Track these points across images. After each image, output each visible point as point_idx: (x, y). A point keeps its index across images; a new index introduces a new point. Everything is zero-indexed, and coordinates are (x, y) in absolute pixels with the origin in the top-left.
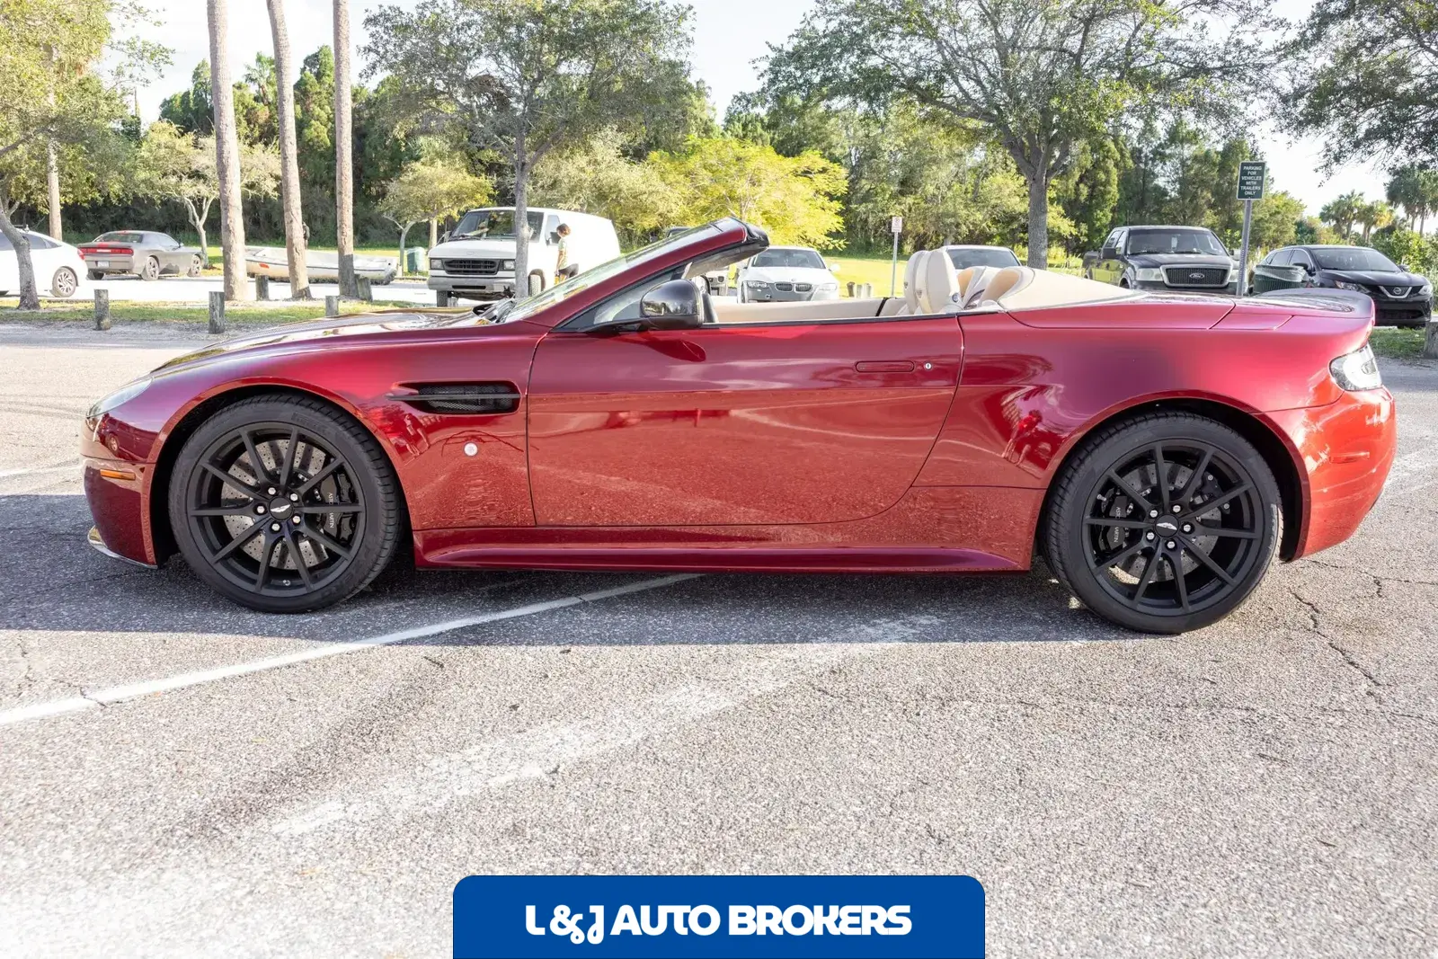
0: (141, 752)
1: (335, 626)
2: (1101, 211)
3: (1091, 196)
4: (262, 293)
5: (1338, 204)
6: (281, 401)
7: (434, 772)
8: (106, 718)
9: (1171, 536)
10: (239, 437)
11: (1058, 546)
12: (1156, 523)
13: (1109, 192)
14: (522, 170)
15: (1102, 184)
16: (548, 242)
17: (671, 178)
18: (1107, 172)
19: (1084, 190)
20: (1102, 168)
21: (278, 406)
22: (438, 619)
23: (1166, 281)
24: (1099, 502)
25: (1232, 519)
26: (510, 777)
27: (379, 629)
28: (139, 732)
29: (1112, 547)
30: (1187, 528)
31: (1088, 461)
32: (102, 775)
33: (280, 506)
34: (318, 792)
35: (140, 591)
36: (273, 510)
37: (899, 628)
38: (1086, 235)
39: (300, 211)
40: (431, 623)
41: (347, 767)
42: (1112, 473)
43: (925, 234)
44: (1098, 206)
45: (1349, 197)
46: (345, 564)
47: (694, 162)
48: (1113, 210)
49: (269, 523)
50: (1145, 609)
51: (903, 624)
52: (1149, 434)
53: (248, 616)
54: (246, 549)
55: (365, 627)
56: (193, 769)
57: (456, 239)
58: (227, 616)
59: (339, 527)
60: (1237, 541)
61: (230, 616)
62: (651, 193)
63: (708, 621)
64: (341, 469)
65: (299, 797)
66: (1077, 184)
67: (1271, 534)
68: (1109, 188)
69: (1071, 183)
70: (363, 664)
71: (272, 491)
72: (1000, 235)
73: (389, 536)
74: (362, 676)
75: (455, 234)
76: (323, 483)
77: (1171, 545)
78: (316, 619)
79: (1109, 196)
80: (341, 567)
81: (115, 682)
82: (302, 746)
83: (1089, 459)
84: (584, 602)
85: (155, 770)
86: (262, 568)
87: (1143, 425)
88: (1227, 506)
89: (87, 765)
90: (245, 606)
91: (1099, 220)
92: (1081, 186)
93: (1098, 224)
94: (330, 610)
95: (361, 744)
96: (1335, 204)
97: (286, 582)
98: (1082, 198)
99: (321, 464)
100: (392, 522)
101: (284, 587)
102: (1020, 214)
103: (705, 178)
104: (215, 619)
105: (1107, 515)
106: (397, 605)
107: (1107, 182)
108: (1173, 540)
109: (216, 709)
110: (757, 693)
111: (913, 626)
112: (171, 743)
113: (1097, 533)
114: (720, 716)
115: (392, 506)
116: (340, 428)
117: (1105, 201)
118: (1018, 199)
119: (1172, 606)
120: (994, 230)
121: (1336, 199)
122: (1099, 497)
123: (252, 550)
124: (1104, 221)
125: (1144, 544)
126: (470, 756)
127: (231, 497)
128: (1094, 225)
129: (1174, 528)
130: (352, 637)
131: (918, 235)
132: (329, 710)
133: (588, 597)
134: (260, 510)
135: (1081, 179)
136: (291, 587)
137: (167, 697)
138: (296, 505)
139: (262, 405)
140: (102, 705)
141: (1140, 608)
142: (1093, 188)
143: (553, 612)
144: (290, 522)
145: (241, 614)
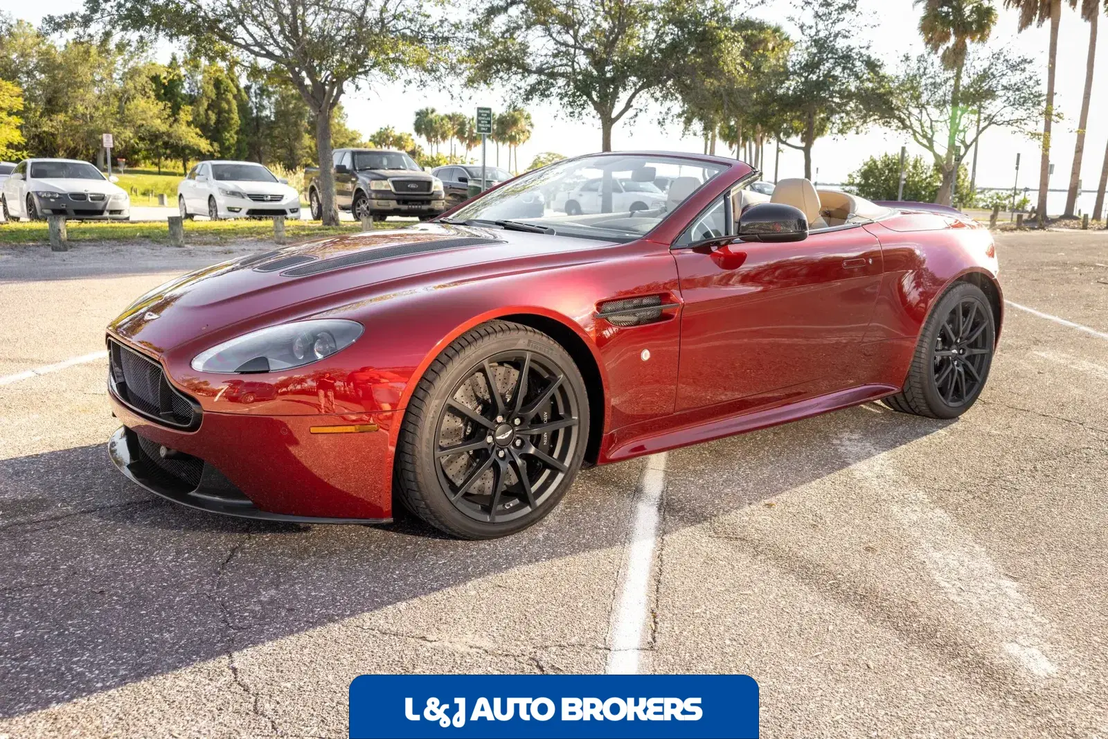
2: (228, 133)
3: (218, 122)
5: (380, 134)
13: (233, 119)
15: (225, 112)
18: (228, 102)
19: (213, 117)
20: (223, 99)
23: (393, 190)
30: (961, 352)
38: (218, 151)
43: (75, 148)
44: (225, 129)
45: (386, 129)
48: (237, 133)
66: (206, 111)
68: (232, 115)
69: (202, 110)
72: (147, 150)
79: (233, 122)
91: (228, 140)
92: (210, 112)
93: (227, 143)
96: (378, 134)
98: (212, 123)
102: (164, 133)
107: (230, 111)
117: (230, 125)
118: (159, 120)
120: (141, 145)
121: (378, 130)
124: (232, 141)
128: (224, 144)
131: (68, 148)
135: (210, 107)
142: (219, 114)
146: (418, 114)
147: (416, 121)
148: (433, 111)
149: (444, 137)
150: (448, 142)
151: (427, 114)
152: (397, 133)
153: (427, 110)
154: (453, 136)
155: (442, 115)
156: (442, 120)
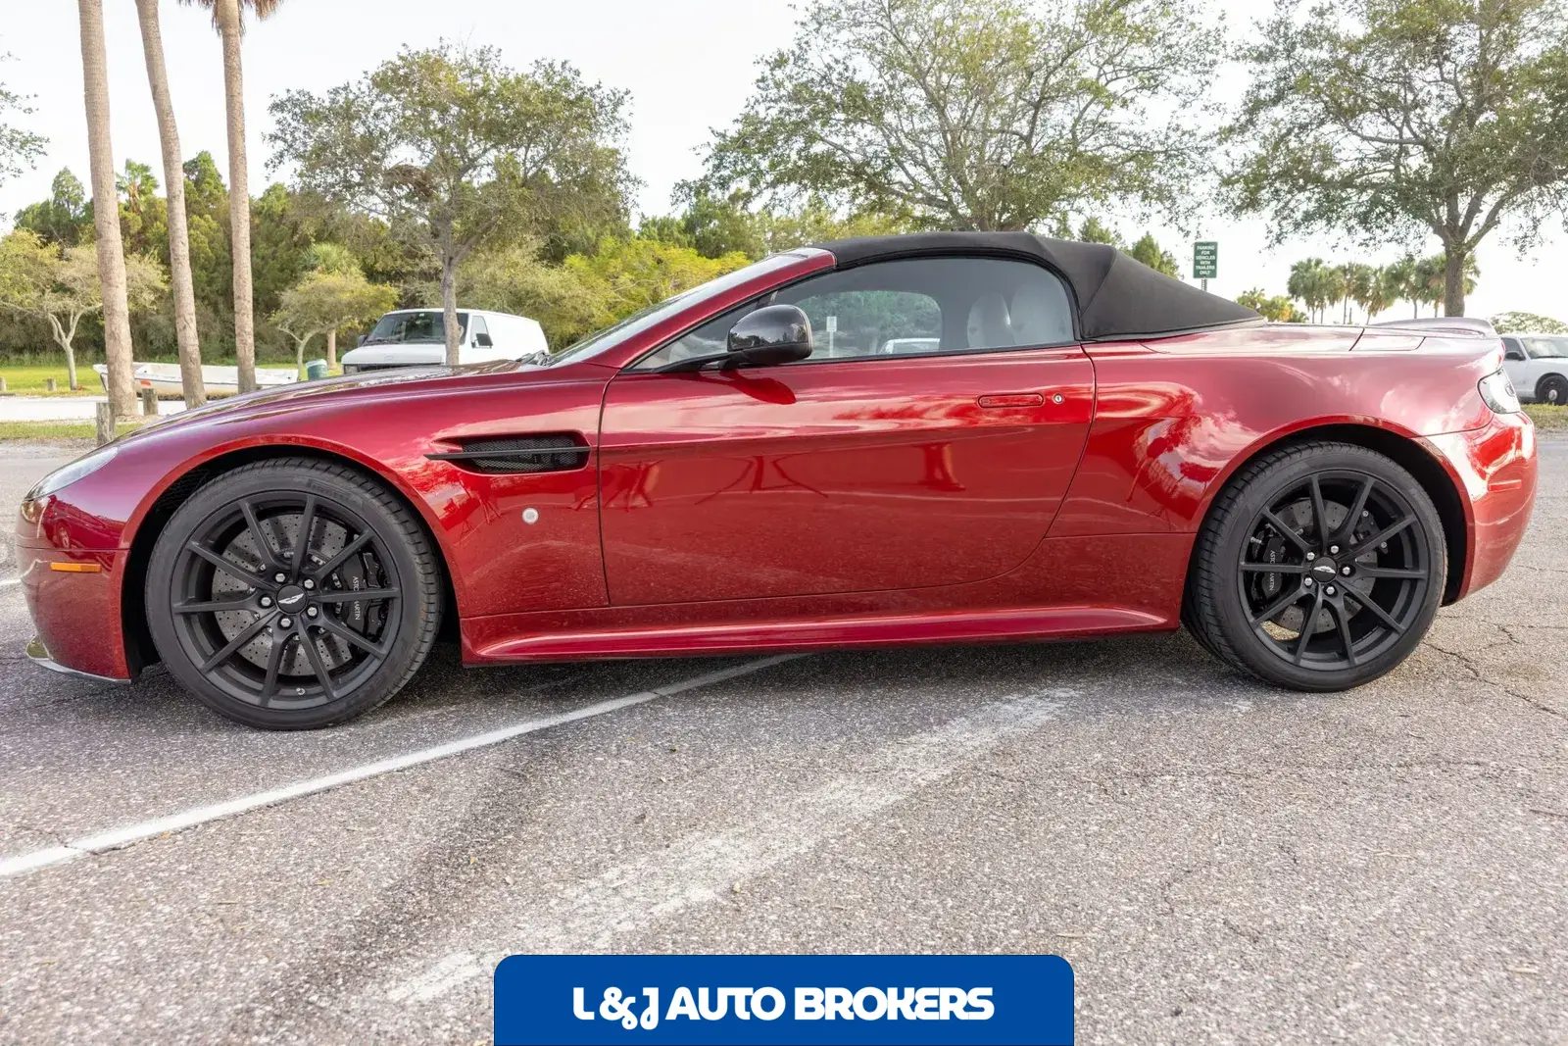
0: (167, 909)
1: (369, 741)
4: (150, 408)
6: (291, 465)
7: (575, 906)
8: (103, 869)
9: (1327, 580)
10: (240, 511)
11: (1211, 598)
12: (1313, 566)
14: (450, 264)
16: (473, 345)
17: (591, 282)
21: (289, 471)
22: (492, 726)
24: (1251, 545)
25: (1391, 557)
26: (677, 903)
27: (425, 741)
28: (156, 885)
29: (1268, 595)
30: (1346, 570)
31: (1240, 499)
32: (122, 943)
33: (290, 596)
34: (431, 942)
35: (101, 715)
36: (281, 602)
37: (1039, 703)
40: (488, 730)
41: (457, 907)
42: (1267, 511)
46: (376, 663)
47: (614, 265)
49: (278, 617)
50: (1311, 663)
51: (1041, 698)
52: (1304, 466)
53: (252, 736)
54: (245, 653)
55: (407, 739)
56: (249, 927)
57: (372, 344)
58: (224, 737)
59: (366, 618)
60: (1400, 581)
61: (230, 737)
62: (571, 298)
63: (818, 707)
64: (369, 546)
65: (410, 950)
67: (1437, 573)
70: (423, 781)
71: (280, 578)
73: (431, 627)
74: (428, 796)
75: (371, 339)
76: (346, 565)
77: (1331, 590)
78: (341, 734)
80: (369, 668)
81: (102, 825)
82: (385, 885)
83: (1241, 496)
84: (662, 697)
85: (196, 931)
86: (270, 675)
87: (1297, 456)
88: (1384, 545)
89: (96, 931)
90: (245, 725)
94: (354, 722)
95: (463, 877)
97: (300, 691)
99: (342, 543)
100: (433, 608)
101: (297, 698)
103: (626, 281)
104: (211, 742)
105: (1260, 560)
106: (435, 712)
108: (1331, 585)
109: (252, 849)
110: (924, 783)
111: (1053, 700)
112: (205, 896)
113: (1253, 581)
114: (895, 811)
115: (433, 589)
116: (368, 496)
119: (1334, 660)
122: (1253, 539)
123: (252, 654)
125: (1303, 592)
126: (611, 881)
127: (225, 589)
129: (1333, 571)
130: (395, 752)
132: (401, 838)
133: (662, 691)
134: (266, 601)
136: (306, 696)
137: (179, 837)
138: (310, 594)
139: (267, 471)
140: (95, 854)
141: (1303, 663)
143: (631, 709)
144: (304, 616)
145: (246, 734)
146: (1294, 268)
147: (1291, 279)
148: (1318, 262)
149: (1334, 299)
150: (1339, 306)
151: (1310, 267)
152: (1268, 297)
153: (1309, 261)
154: (1349, 295)
155: (1332, 266)
156: (1331, 273)
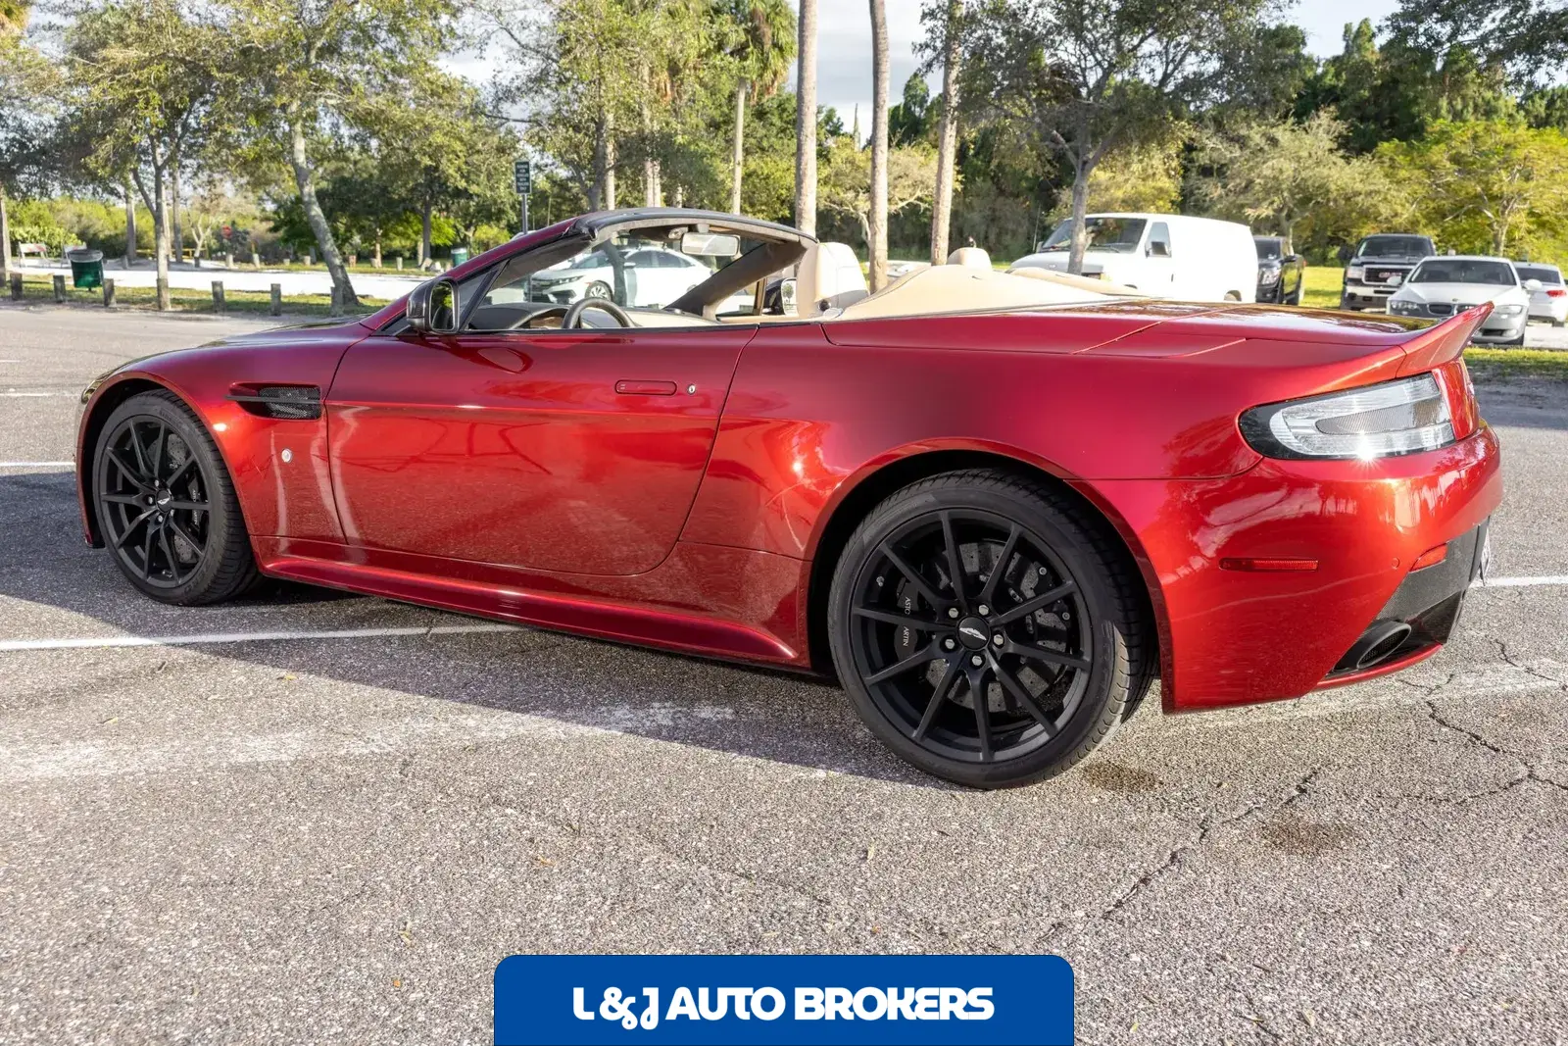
6: (156, 396)
10: (130, 428)
12: (957, 627)
14: (1083, 169)
16: (1147, 254)
17: (1403, 174)
21: (153, 400)
30: (998, 639)
33: (163, 499)
36: (159, 502)
37: (659, 716)
39: (885, 223)
42: (886, 548)
47: (1438, 154)
49: (157, 515)
52: (930, 498)
57: (1046, 250)
62: (1369, 194)
71: (157, 483)
75: (1046, 245)
77: (977, 660)
80: (198, 564)
83: (862, 525)
86: (146, 557)
87: (927, 484)
101: (166, 579)
103: (1450, 174)
108: (980, 654)
129: (982, 637)
141: (927, 742)
144: (169, 515)
